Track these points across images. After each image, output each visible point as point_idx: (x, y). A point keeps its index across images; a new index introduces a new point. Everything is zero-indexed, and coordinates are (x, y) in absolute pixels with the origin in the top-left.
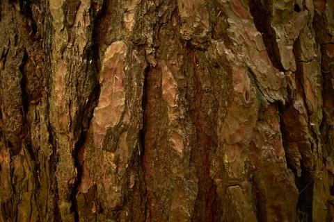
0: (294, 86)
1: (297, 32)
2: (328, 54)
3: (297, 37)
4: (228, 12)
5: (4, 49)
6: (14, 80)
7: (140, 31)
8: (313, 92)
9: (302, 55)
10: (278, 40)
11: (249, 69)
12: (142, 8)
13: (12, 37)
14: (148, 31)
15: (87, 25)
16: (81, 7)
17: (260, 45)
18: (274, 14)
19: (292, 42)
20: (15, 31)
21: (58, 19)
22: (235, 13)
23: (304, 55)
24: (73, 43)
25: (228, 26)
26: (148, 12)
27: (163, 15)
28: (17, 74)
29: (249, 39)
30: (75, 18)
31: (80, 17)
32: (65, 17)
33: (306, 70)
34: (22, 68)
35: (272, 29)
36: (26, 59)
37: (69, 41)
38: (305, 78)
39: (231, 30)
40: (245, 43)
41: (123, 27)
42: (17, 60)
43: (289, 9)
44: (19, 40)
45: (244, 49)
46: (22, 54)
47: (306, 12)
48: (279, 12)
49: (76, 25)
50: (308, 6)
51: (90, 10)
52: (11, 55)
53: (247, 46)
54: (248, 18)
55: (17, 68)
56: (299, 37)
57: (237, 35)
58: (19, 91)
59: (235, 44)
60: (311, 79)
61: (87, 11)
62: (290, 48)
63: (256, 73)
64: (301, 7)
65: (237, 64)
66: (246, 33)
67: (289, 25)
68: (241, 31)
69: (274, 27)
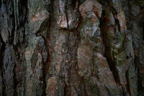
0: (126, 90)
1: (127, 67)
2: (141, 72)
3: (127, 70)
4: (99, 66)
5: (7, 62)
6: (11, 75)
7: (62, 72)
8: (134, 91)
9: (129, 76)
10: (119, 73)
11: (107, 88)
12: (63, 63)
13: (10, 57)
14: (66, 72)
15: (41, 68)
16: (38, 60)
17: (112, 77)
18: (117, 63)
19: (125, 72)
20: (11, 55)
21: (29, 64)
22: (101, 66)
23: (130, 76)
24: (35, 74)
25: (98, 72)
26: (66, 64)
27: (72, 65)
28: (12, 73)
29: (107, 75)
30: (35, 64)
31: (38, 64)
32: (32, 64)
33: (131, 83)
34: (14, 71)
35: (117, 69)
36: (15, 66)
37: (33, 73)
38: (130, 86)
39: (99, 74)
40: (105, 78)
41: (55, 69)
42: (11, 67)
43: (124, 59)
44: (12, 59)
45: (105, 80)
46: (14, 65)
47: (131, 59)
48: (120, 61)
49: (36, 67)
50: (132, 55)
52: (9, 65)
53: (106, 78)
54: (107, 67)
55: (12, 71)
57: (102, 75)
58: (13, 80)
59: (101, 79)
60: (133, 86)
61: (41, 62)
62: (124, 74)
63: (110, 89)
64: (129, 56)
65: (102, 88)
66: (106, 73)
67: (124, 65)
68: (104, 73)
69: (118, 68)
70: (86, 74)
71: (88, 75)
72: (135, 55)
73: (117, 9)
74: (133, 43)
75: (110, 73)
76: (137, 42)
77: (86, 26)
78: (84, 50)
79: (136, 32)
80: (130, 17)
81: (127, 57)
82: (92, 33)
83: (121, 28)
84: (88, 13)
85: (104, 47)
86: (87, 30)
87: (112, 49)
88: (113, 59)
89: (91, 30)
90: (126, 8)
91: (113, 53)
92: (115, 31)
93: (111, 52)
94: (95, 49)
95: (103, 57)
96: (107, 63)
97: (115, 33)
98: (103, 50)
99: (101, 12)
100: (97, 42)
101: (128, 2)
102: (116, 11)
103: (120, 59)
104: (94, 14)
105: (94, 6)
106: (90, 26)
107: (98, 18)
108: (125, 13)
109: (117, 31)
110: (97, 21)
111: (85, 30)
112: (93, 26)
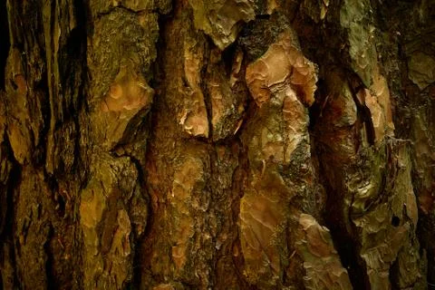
1: (394, 252)
3: (394, 259)
4: (306, 255)
5: (25, 221)
6: (37, 262)
7: (193, 270)
9: (401, 280)
10: (369, 272)
12: (195, 242)
13: (35, 207)
14: (204, 270)
15: (127, 254)
16: (118, 231)
17: (346, 286)
18: (364, 241)
19: (388, 267)
20: (39, 200)
21: (91, 241)
22: (313, 255)
23: (403, 281)
24: (110, 272)
25: (304, 272)
26: (203, 247)
27: (221, 247)
28: (41, 255)
29: (331, 281)
30: (111, 242)
31: (118, 241)
32: (100, 241)
34: (47, 247)
35: (362, 259)
36: (51, 235)
37: (104, 269)
39: (307, 278)
41: (172, 261)
42: (40, 236)
43: (384, 227)
44: (43, 211)
46: (47, 229)
47: (407, 225)
48: (371, 236)
49: (113, 251)
50: (409, 214)
51: (130, 236)
52: (34, 231)
54: (331, 254)
55: (41, 248)
56: (397, 258)
57: (316, 282)
58: (43, 277)
61: (127, 237)
62: (386, 274)
64: (401, 216)
66: (327, 275)
67: (384, 245)
68: (320, 273)
69: (365, 256)
70: (266, 277)
71: (272, 283)
72: (420, 210)
73: (365, 75)
74: (414, 176)
75: (339, 272)
76: (426, 170)
77: (265, 130)
78: (261, 206)
79: (424, 141)
80: (403, 93)
81: (396, 221)
82: (285, 150)
83: (377, 135)
84: (273, 90)
85: (321, 191)
86: (269, 143)
87: (347, 202)
88: (349, 230)
89: (282, 143)
90: (395, 65)
91: (349, 214)
92: (358, 144)
93: (345, 209)
94: (295, 203)
95: (320, 227)
96: (331, 242)
97: (357, 149)
98: (320, 201)
99: (315, 88)
100: (299, 182)
101: (399, 46)
102: (360, 80)
103: (371, 229)
104: (291, 94)
105: (292, 69)
106: (278, 132)
107: (306, 105)
108: (389, 80)
109: (365, 144)
110: (299, 116)
111: (264, 141)
112: (288, 130)
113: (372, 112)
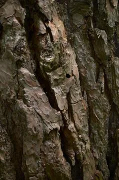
0: (67, 117)
1: (68, 88)
2: (90, 96)
3: (68, 91)
4: (25, 85)
8: (79, 119)
10: (56, 95)
11: (38, 114)
17: (45, 99)
18: (52, 82)
19: (66, 94)
22: (28, 85)
23: (73, 100)
25: (24, 92)
29: (38, 97)
33: (75, 108)
35: (52, 89)
38: (74, 112)
39: (26, 95)
45: (35, 103)
47: (73, 77)
48: (56, 80)
50: (74, 74)
53: (36, 101)
54: (37, 86)
57: (30, 96)
59: (29, 101)
60: (78, 112)
62: (65, 97)
63: (42, 115)
65: (29, 113)
66: (36, 94)
67: (63, 85)
68: (32, 93)
69: (54, 89)
70: (9, 95)
71: (12, 98)
73: (48, 16)
74: (77, 60)
75: (41, 93)
77: (6, 36)
78: (5, 66)
79: (80, 46)
81: (68, 76)
82: (14, 43)
83: (54, 38)
84: (8, 19)
86: (8, 40)
87: (41, 63)
88: (45, 76)
89: (13, 40)
90: (66, 17)
92: (47, 41)
94: (19, 64)
95: (30, 74)
96: (37, 81)
97: (46, 44)
98: (33, 66)
99: (24, 17)
101: (68, 10)
103: (56, 77)
104: (15, 20)
105: (15, 11)
106: (11, 36)
107: (21, 24)
109: (49, 42)
110: (19, 29)
111: (6, 40)
112: (15, 35)
113: (51, 29)
